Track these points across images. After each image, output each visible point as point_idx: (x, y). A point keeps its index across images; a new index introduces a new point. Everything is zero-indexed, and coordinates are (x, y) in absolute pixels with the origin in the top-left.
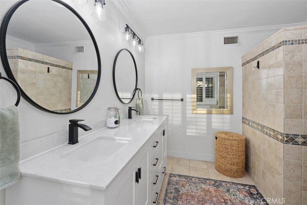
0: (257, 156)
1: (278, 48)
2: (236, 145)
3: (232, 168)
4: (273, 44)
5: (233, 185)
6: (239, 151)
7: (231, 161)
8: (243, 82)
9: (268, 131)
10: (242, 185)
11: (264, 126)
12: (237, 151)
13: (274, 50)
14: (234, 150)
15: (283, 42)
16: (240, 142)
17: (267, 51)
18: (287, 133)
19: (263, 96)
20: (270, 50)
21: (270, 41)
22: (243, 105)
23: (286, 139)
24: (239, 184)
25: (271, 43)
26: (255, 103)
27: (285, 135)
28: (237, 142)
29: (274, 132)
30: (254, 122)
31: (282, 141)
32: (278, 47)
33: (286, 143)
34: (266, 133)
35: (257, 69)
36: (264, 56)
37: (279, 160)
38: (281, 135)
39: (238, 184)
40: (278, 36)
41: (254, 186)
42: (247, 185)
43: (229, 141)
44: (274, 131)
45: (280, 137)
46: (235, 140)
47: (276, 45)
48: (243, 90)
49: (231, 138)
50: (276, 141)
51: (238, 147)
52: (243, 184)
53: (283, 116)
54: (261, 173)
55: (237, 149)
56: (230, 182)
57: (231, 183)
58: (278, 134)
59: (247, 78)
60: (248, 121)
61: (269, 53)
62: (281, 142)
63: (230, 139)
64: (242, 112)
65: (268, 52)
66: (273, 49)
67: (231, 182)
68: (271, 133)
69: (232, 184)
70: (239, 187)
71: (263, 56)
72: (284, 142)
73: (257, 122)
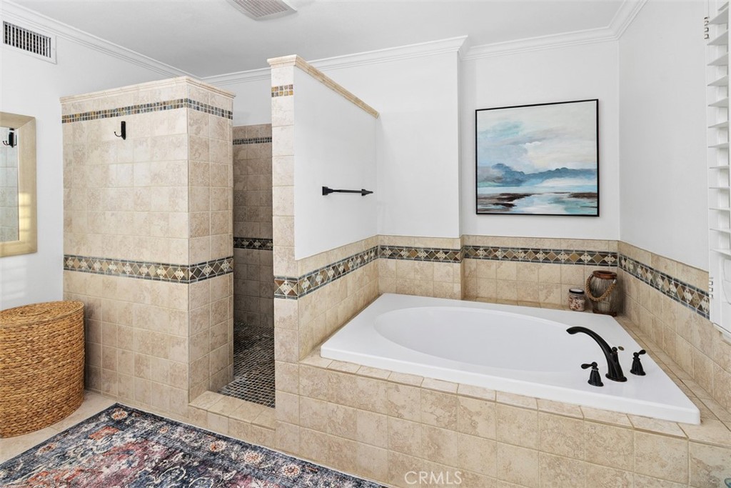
0: (119, 334)
1: (175, 108)
2: (64, 331)
3: (53, 399)
4: (164, 98)
5: (69, 437)
6: (73, 342)
7: (51, 379)
8: (67, 164)
9: (152, 271)
10: (88, 421)
11: (140, 264)
12: (68, 344)
13: (166, 111)
14: (59, 347)
15: (186, 100)
16: (74, 318)
17: (149, 107)
18: (192, 264)
19: (138, 198)
20: (156, 107)
21: (156, 88)
22: (68, 223)
23: (191, 274)
24: (82, 423)
25: (160, 93)
26: (113, 214)
27: (189, 268)
28: (67, 321)
29: (166, 269)
30: (111, 260)
31: (183, 280)
32: (175, 106)
33: (191, 282)
34: (148, 275)
35: (121, 138)
36: (141, 114)
37: (180, 316)
38: (183, 270)
39: (78, 425)
40: (175, 85)
41: (117, 406)
42: (100, 414)
43: (46, 327)
44: (166, 266)
45: (180, 274)
46: (62, 318)
47: (171, 101)
48: (68, 184)
49: (48, 317)
50: (171, 283)
51: (71, 334)
52: (90, 418)
53: (186, 235)
54: (134, 364)
55: (69, 339)
56: (55, 437)
57: (59, 437)
58: (175, 270)
59: (84, 154)
60: (87, 261)
61: (154, 112)
62: (182, 282)
63: (49, 321)
64: (62, 241)
65: (151, 109)
66: (164, 106)
67: (60, 434)
68: (159, 272)
69: (64, 436)
70: (84, 430)
71: (137, 115)
72: (189, 281)
73: (120, 257)
